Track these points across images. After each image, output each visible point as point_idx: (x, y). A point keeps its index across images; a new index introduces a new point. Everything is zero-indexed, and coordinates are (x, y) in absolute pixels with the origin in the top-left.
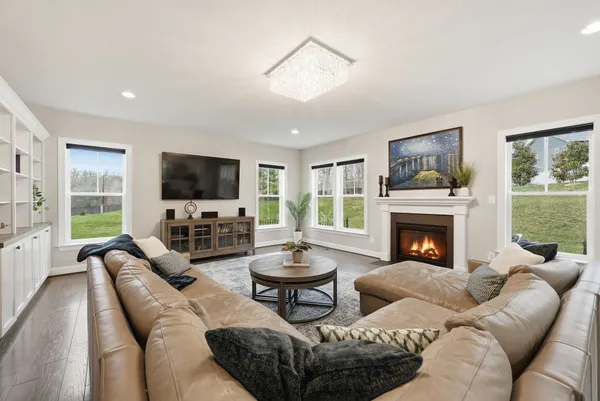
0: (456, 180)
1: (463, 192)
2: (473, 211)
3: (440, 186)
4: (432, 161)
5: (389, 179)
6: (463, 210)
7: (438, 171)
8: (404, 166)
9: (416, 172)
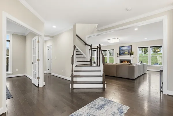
0: (131, 54)
1: (132, 56)
2: (134, 59)
3: (128, 55)
4: (127, 51)
5: (119, 54)
6: (132, 59)
7: (128, 52)
8: (122, 51)
9: (124, 52)
